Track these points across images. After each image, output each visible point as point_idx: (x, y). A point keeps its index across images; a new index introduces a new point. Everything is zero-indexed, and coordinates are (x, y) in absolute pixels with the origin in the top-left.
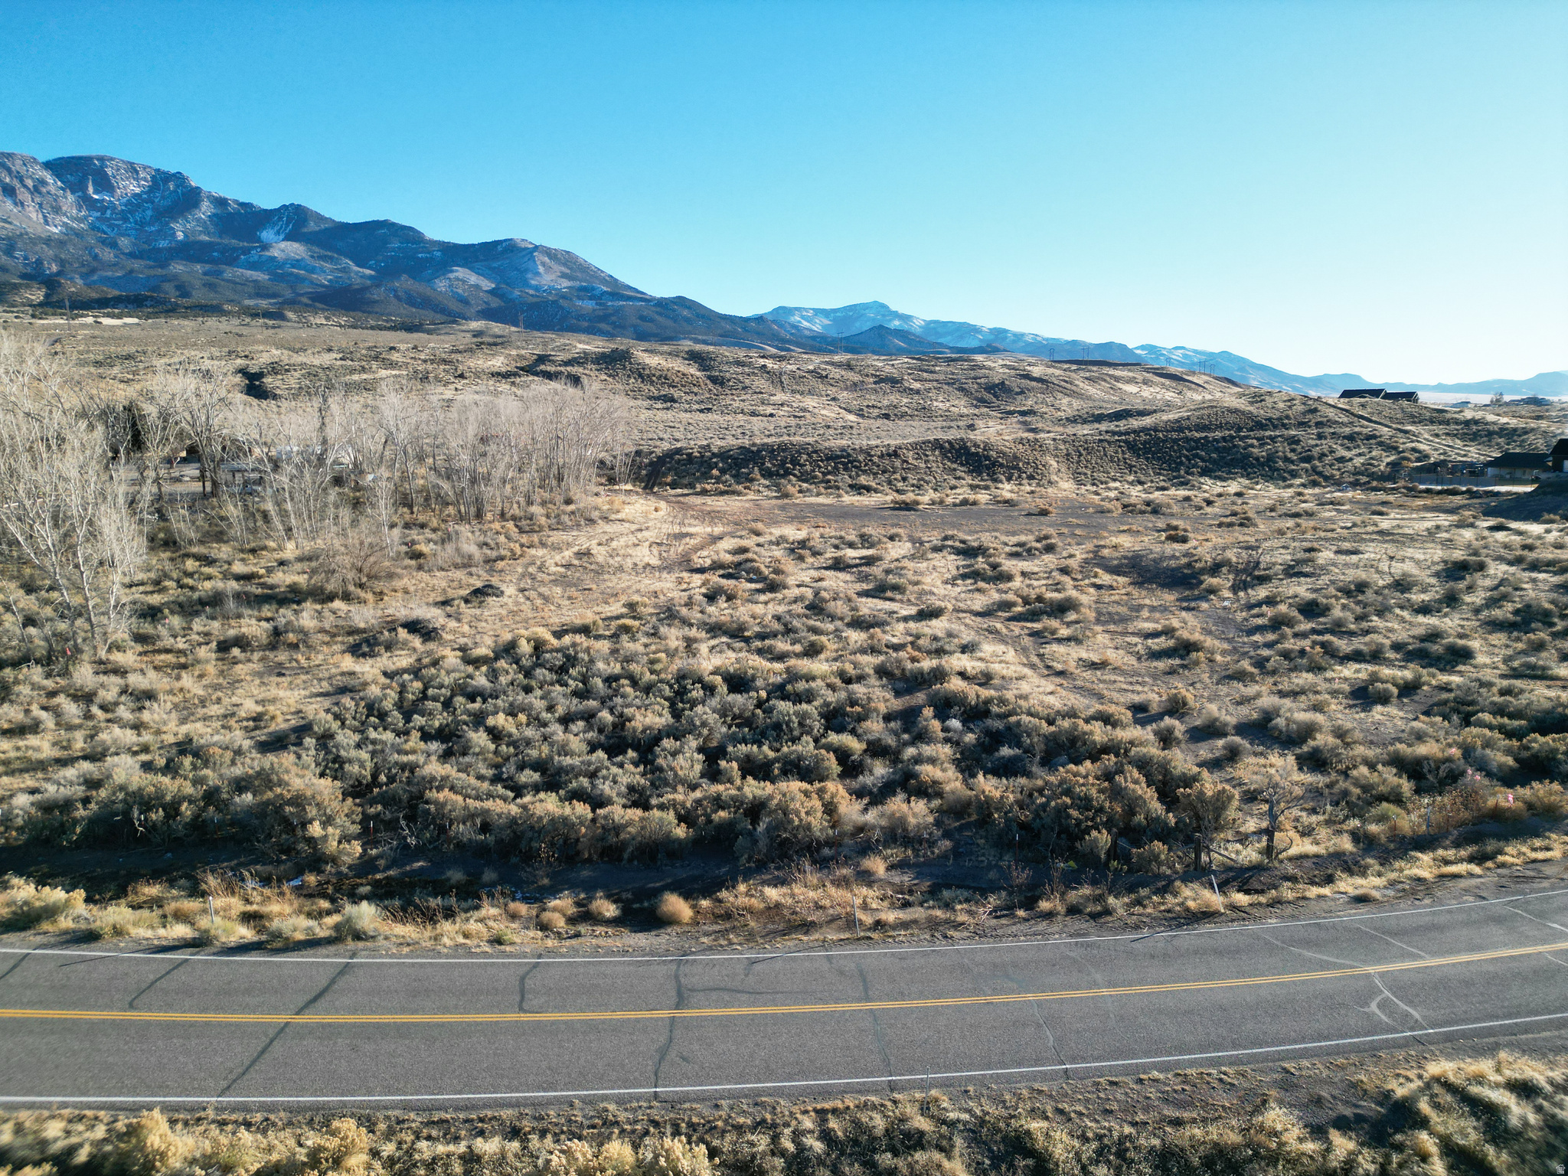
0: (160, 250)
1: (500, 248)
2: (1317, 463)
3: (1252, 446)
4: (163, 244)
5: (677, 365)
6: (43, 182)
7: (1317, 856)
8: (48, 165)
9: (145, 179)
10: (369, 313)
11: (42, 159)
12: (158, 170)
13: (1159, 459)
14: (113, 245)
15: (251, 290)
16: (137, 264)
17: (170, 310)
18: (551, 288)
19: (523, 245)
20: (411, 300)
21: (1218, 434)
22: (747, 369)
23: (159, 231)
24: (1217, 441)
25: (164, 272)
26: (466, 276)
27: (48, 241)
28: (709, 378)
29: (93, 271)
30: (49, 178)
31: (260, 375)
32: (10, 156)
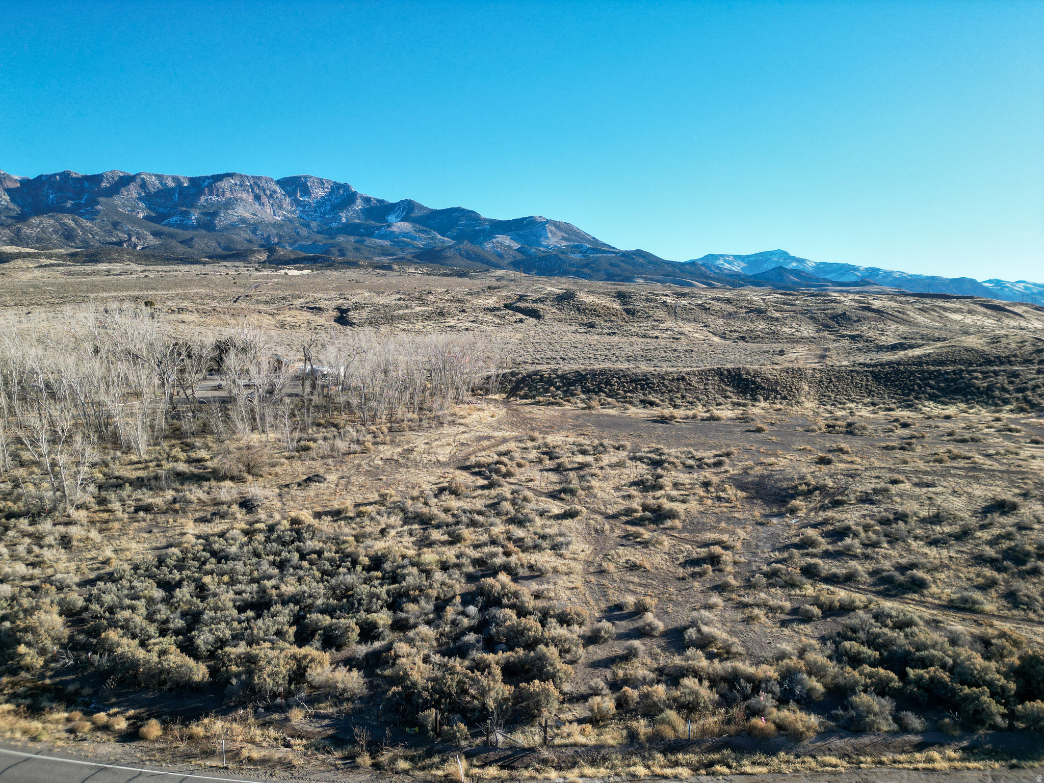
0: (331, 229)
1: (525, 222)
2: (1029, 393)
3: (977, 378)
4: (334, 225)
5: (606, 302)
6: (275, 192)
7: (584, 746)
8: (278, 182)
9: (327, 188)
10: (443, 264)
11: (275, 179)
12: (335, 182)
13: (896, 386)
14: (307, 226)
15: (379, 251)
16: (319, 237)
17: (330, 265)
18: (555, 247)
19: (539, 220)
20: (469, 257)
21: (950, 368)
22: (652, 304)
23: (333, 217)
24: (948, 373)
25: (333, 241)
26: (505, 240)
27: (274, 225)
28: (625, 310)
29: (295, 242)
30: (278, 190)
31: (348, 310)
32: (259, 178)
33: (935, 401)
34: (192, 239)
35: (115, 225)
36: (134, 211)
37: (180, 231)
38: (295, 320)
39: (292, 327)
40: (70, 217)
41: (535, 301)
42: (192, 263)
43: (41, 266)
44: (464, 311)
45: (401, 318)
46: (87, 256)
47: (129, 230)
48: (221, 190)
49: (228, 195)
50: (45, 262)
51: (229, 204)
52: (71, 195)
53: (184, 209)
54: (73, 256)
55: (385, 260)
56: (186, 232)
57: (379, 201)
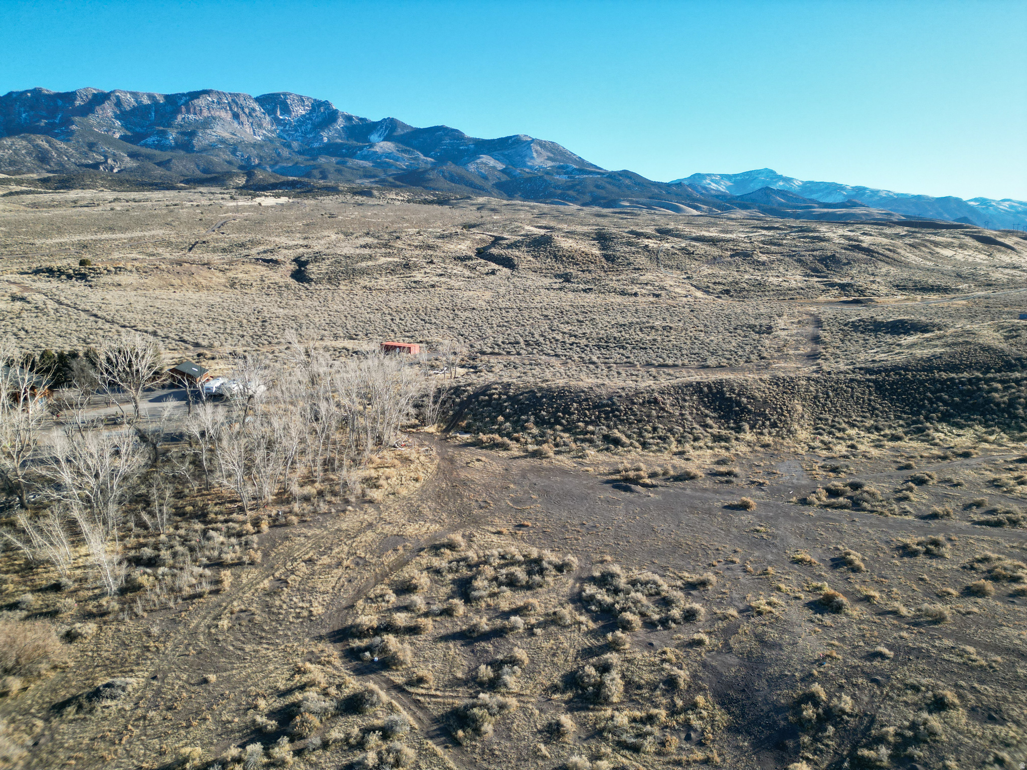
0: (313, 149)
1: (510, 141)
4: (316, 145)
5: (585, 246)
6: (254, 110)
8: (257, 100)
9: (308, 106)
10: (426, 189)
11: (254, 96)
12: (315, 100)
14: (289, 146)
15: (361, 173)
16: (300, 158)
17: (308, 191)
18: (541, 167)
19: (524, 139)
20: (452, 179)
21: (966, 375)
23: (314, 137)
25: (314, 163)
26: (488, 160)
27: (254, 145)
28: (605, 256)
29: (277, 163)
30: (257, 107)
31: (306, 263)
32: (237, 95)
33: (950, 424)
34: (169, 161)
35: (91, 146)
36: (110, 130)
37: (157, 152)
38: (247, 277)
39: (243, 285)
40: (43, 138)
41: (510, 246)
42: (168, 189)
43: (11, 194)
44: (432, 262)
45: (363, 272)
46: (60, 181)
47: (105, 152)
48: (198, 108)
49: (206, 113)
50: (15, 188)
51: (207, 123)
52: (44, 113)
53: (161, 128)
54: (44, 181)
55: (367, 183)
56: (163, 153)
57: (361, 119)
